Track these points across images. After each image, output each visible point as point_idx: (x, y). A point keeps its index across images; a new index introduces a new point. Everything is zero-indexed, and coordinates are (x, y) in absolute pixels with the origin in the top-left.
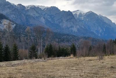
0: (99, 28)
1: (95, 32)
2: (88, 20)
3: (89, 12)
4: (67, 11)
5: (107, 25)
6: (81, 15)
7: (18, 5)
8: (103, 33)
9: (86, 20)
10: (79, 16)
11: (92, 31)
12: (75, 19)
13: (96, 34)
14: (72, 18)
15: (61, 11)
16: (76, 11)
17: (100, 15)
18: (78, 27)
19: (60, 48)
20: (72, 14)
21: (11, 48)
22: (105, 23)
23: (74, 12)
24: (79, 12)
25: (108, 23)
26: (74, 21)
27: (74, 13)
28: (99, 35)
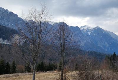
0: (106, 43)
1: (101, 47)
2: (95, 35)
3: (96, 27)
4: (75, 27)
5: (114, 40)
6: (88, 30)
7: (29, 21)
8: (110, 48)
9: (94, 35)
10: (86, 31)
11: (99, 45)
13: (103, 48)
14: (79, 33)
15: (69, 26)
16: (83, 26)
17: (107, 30)
18: (85, 41)
20: (80, 29)
22: (112, 38)
24: (86, 27)
25: (115, 38)
26: (82, 36)
27: (81, 29)
28: (106, 49)
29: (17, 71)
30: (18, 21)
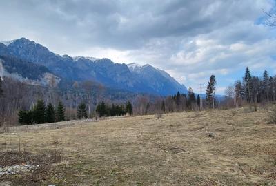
0: (157, 83)
6: (137, 68)
8: (162, 89)
12: (130, 72)
14: (127, 72)
15: (115, 63)
18: (134, 81)
19: (113, 106)
20: (127, 67)
21: (55, 107)
22: (163, 77)
23: (129, 65)
24: (135, 65)
27: (129, 67)
28: (158, 91)
29: (66, 118)
30: (48, 56)
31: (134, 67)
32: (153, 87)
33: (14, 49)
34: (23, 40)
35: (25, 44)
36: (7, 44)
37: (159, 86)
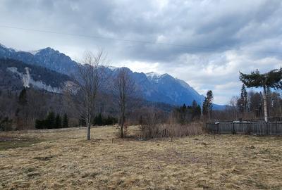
0: (176, 93)
2: (163, 83)
8: (180, 98)
11: (167, 95)
12: (148, 81)
14: (145, 81)
18: (152, 91)
20: (146, 76)
22: (182, 87)
23: (148, 74)
26: (148, 84)
28: (176, 100)
29: (69, 126)
30: (70, 65)
31: (152, 76)
32: (171, 97)
33: (41, 58)
34: (48, 49)
35: (50, 53)
36: (34, 54)
37: (177, 96)
